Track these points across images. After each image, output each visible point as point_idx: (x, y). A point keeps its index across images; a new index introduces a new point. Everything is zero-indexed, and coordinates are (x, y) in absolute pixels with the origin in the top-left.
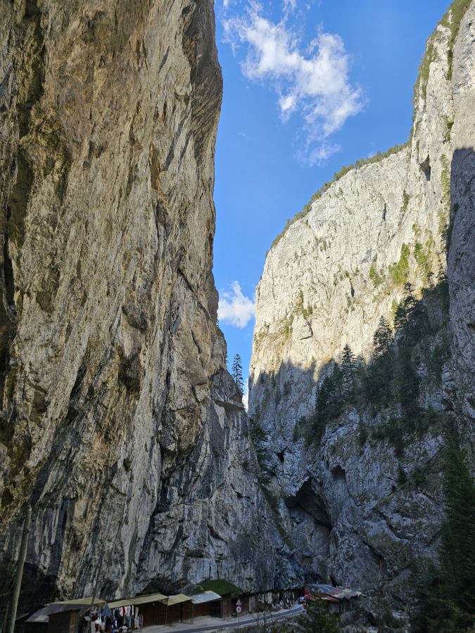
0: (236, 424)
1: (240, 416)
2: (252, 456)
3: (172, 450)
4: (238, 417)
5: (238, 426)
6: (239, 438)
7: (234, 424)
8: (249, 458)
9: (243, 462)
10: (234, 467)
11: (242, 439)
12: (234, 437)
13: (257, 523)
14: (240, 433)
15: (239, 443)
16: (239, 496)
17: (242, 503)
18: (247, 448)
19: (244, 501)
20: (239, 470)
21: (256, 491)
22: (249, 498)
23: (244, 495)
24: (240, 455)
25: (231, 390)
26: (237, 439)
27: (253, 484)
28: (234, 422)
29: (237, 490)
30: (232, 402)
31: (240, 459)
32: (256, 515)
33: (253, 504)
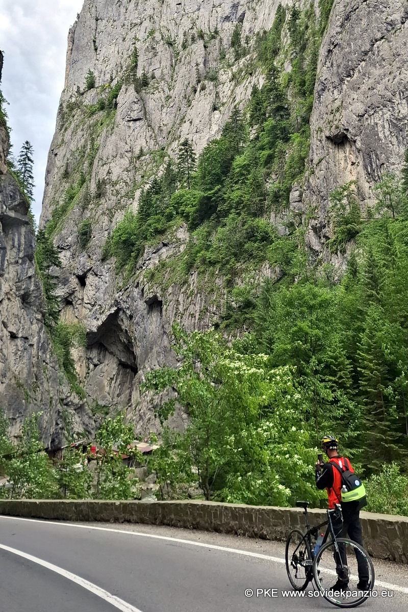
0: (16, 243)
1: (23, 233)
2: (36, 285)
4: (20, 234)
5: (19, 246)
6: (20, 261)
7: (14, 243)
8: (32, 288)
9: (22, 292)
10: (9, 299)
11: (24, 262)
12: (13, 261)
13: (35, 369)
14: (21, 255)
15: (19, 268)
16: (13, 336)
17: (17, 345)
18: (29, 274)
19: (19, 342)
20: (17, 302)
21: (37, 330)
22: (26, 338)
23: (20, 335)
24: (19, 284)
25: (13, 198)
26: (17, 262)
27: (35, 321)
28: (13, 240)
29: (12, 328)
30: (12, 214)
31: (18, 289)
32: (34, 360)
33: (32, 345)
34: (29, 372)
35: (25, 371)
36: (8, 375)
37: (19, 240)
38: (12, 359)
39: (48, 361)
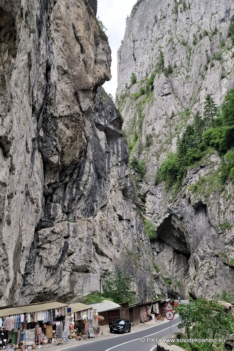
0: (116, 151)
1: (120, 143)
2: (131, 183)
3: (55, 162)
4: (118, 144)
5: (118, 153)
6: (119, 164)
7: (114, 151)
8: (129, 185)
9: (122, 187)
10: (115, 191)
11: (122, 165)
12: (114, 164)
13: (137, 244)
14: (120, 159)
15: (119, 169)
16: (121, 219)
17: (123, 225)
18: (126, 174)
19: (125, 223)
20: (120, 194)
21: (135, 215)
22: (129, 220)
23: (125, 218)
24: (120, 181)
25: (112, 114)
26: (117, 165)
27: (132, 210)
28: (113, 148)
29: (119, 212)
30: (112, 127)
31: (120, 184)
32: (135, 237)
33: (132, 226)
34: (134, 245)
35: (131, 244)
36: (121, 245)
37: (117, 148)
38: (121, 234)
39: (143, 239)
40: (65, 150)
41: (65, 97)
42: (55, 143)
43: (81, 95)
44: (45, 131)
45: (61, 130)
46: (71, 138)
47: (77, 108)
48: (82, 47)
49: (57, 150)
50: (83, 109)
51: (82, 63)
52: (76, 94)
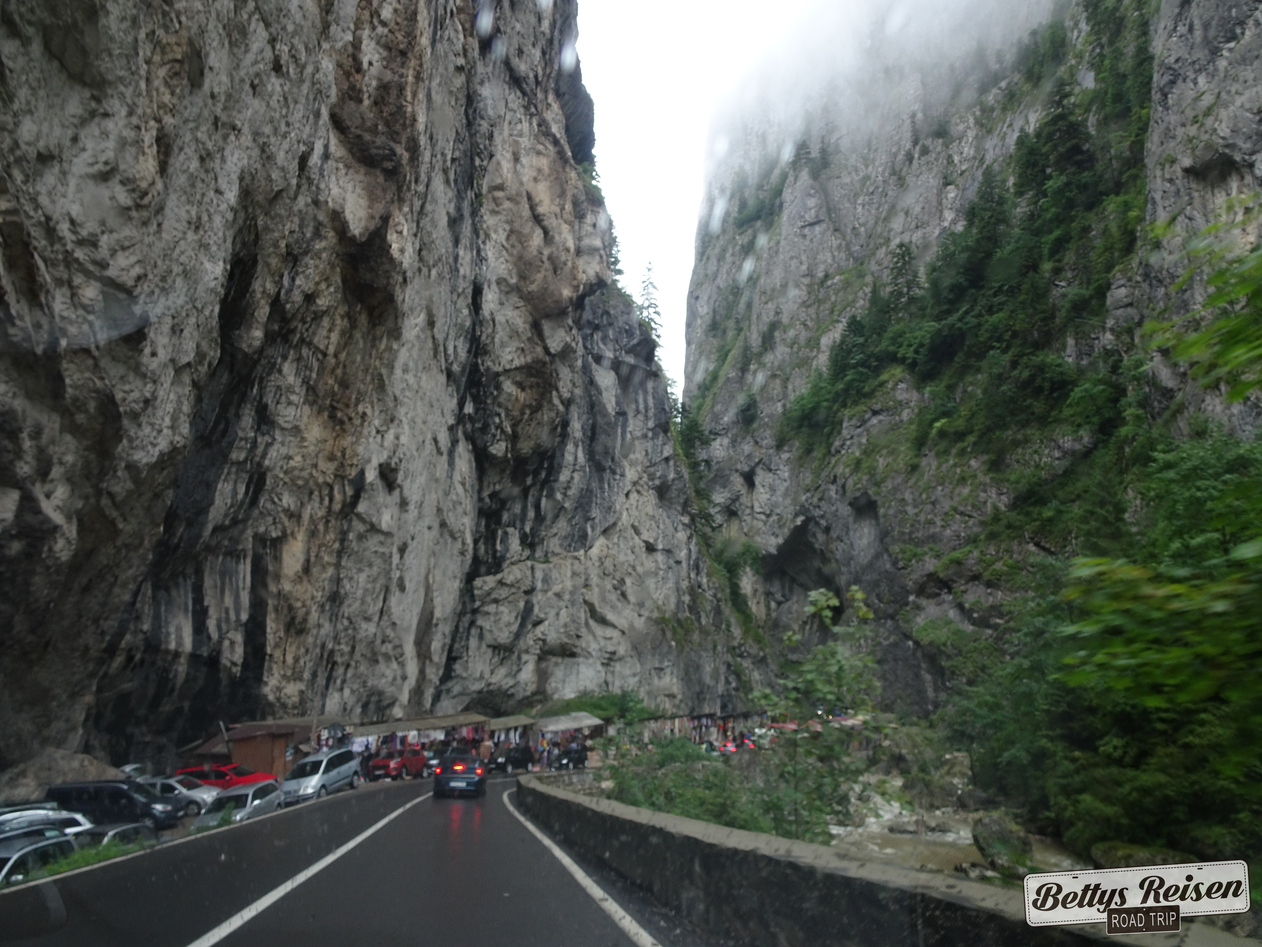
0: (641, 406)
1: (650, 391)
2: (678, 473)
3: (500, 454)
4: (646, 392)
5: (646, 411)
6: (650, 434)
7: (637, 407)
8: (671, 476)
9: (657, 482)
10: (638, 492)
11: (656, 435)
12: (638, 434)
13: (687, 597)
14: (651, 424)
15: (649, 445)
16: (650, 548)
17: (656, 561)
18: (666, 454)
19: (660, 557)
20: (650, 499)
21: (685, 538)
22: (670, 551)
23: (660, 547)
24: (652, 470)
25: (629, 334)
26: (645, 436)
27: (680, 527)
28: (637, 401)
29: (646, 536)
30: (630, 360)
31: (652, 477)
32: (685, 584)
33: (678, 562)
34: (679, 602)
35: (673, 600)
36: (647, 604)
37: (645, 401)
38: (651, 581)
39: (705, 586)
40: (519, 429)
41: (514, 334)
42: (497, 420)
43: (547, 326)
44: (476, 400)
45: (510, 395)
46: (530, 406)
47: (539, 349)
48: (546, 232)
49: (503, 431)
50: (552, 351)
51: (547, 264)
52: (536, 327)
